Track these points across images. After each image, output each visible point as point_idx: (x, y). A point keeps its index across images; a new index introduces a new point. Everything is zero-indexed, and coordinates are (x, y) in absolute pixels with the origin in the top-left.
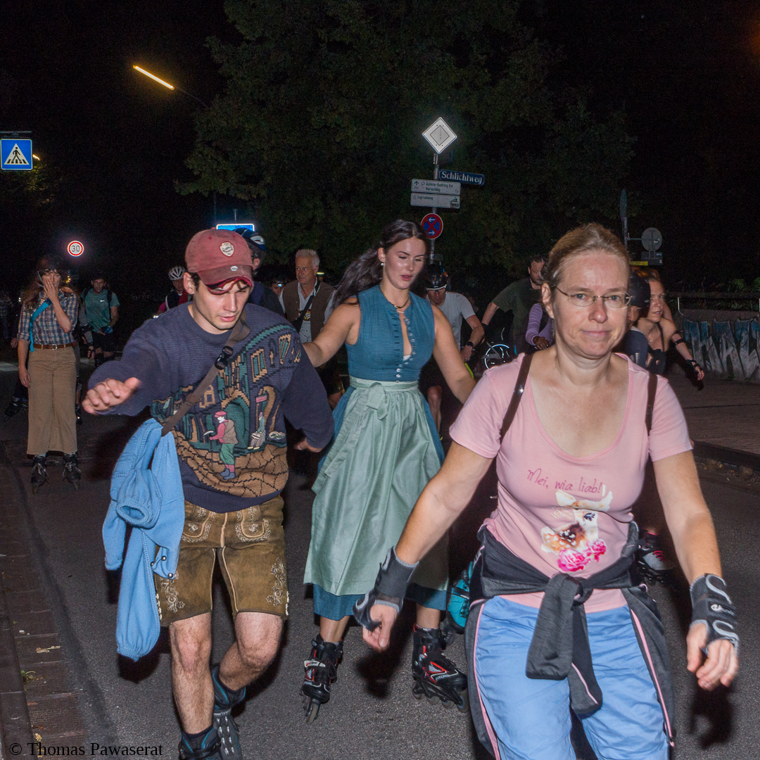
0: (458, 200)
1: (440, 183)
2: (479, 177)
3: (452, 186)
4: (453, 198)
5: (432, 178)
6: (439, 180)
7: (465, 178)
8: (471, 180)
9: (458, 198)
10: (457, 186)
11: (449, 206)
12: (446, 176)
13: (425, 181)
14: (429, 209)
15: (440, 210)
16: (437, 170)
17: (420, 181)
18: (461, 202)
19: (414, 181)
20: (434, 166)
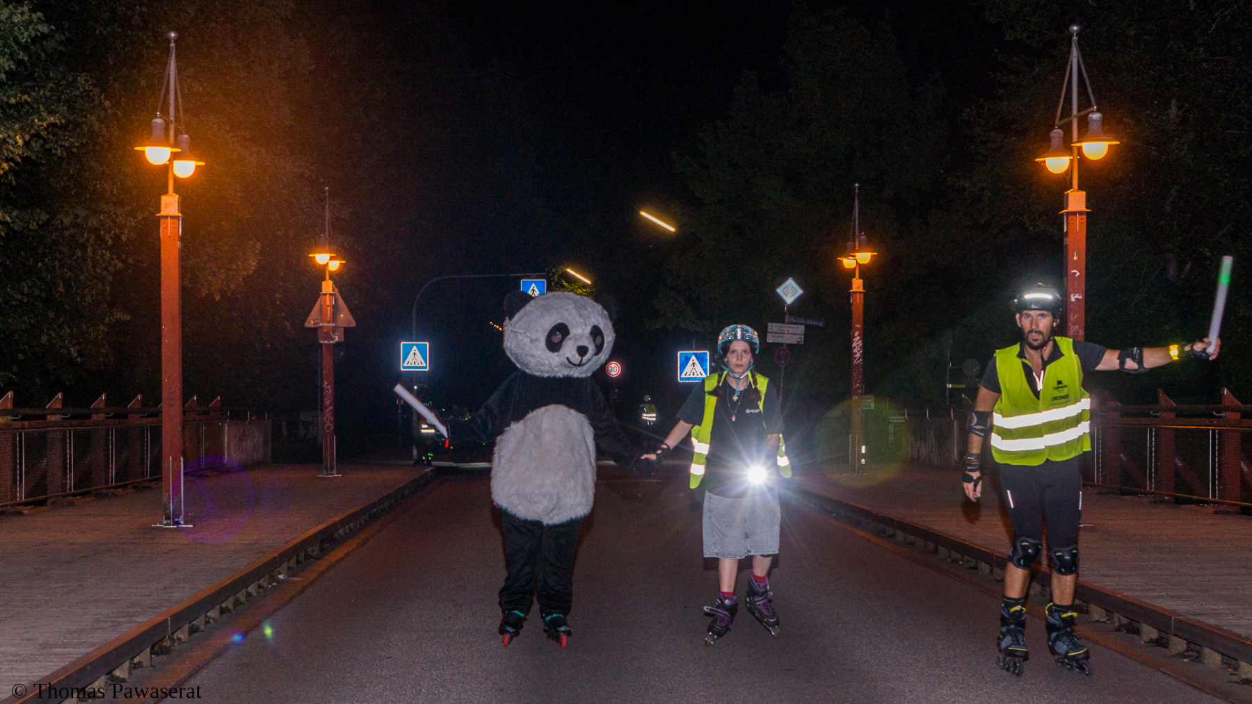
0: (803, 338)
1: (790, 325)
2: (820, 321)
3: (797, 328)
4: (799, 336)
5: (784, 322)
6: (788, 323)
7: (809, 322)
8: (814, 323)
9: (803, 337)
10: (802, 329)
11: (796, 343)
12: (794, 321)
13: (778, 325)
14: (782, 344)
15: (788, 345)
16: (787, 316)
17: (774, 324)
18: (805, 341)
19: (769, 324)
20: (785, 314)
